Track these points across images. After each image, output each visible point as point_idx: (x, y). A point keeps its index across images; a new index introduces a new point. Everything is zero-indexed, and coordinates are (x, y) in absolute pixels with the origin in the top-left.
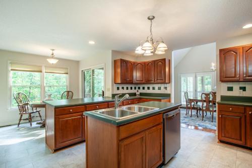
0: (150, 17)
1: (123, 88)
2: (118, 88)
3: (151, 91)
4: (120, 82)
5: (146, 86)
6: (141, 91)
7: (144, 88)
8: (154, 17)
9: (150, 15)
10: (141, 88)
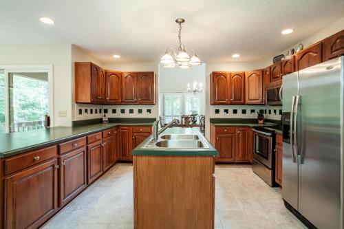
0: (179, 20)
1: (86, 111)
2: (80, 112)
3: (127, 115)
4: (89, 101)
5: (119, 109)
6: (110, 115)
7: (114, 111)
8: (183, 21)
9: (180, 17)
10: (110, 111)
